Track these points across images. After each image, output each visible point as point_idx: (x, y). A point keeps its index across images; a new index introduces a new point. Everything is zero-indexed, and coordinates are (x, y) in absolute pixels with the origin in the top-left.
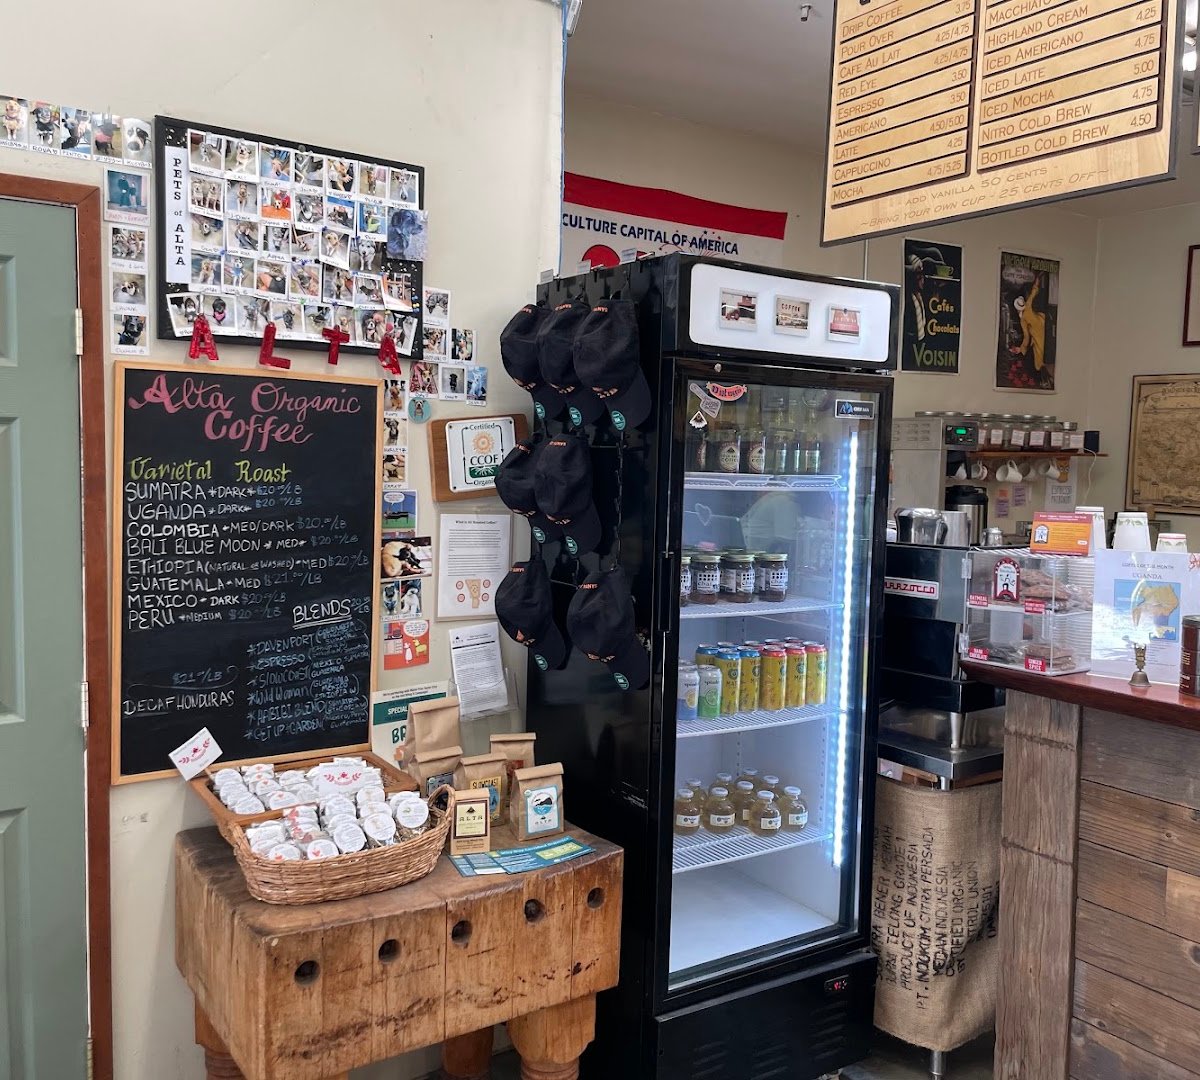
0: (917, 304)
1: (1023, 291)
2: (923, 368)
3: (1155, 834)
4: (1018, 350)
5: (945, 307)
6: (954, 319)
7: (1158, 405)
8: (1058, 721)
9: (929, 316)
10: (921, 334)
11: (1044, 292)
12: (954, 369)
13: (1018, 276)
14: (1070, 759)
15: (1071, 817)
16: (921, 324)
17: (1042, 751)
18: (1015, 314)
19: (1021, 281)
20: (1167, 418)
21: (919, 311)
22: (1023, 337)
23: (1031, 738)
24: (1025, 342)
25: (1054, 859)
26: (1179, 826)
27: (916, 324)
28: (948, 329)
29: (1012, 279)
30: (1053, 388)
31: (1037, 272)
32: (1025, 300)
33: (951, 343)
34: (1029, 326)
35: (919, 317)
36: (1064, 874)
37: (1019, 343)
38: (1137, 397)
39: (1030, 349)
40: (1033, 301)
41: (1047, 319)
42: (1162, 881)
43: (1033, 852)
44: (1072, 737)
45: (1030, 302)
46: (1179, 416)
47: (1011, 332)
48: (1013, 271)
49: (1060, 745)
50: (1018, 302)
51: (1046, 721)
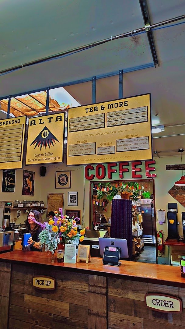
0: (6, 179)
1: (28, 177)
2: (7, 191)
3: (23, 288)
4: (27, 188)
5: (12, 179)
6: (14, 182)
7: (52, 199)
8: (8, 267)
9: (8, 181)
10: (6, 185)
11: (32, 178)
12: (13, 192)
13: (27, 174)
14: (9, 275)
15: (9, 287)
16: (6, 183)
17: (5, 274)
18: (26, 181)
19: (27, 175)
20: (53, 201)
21: (6, 180)
22: (28, 186)
23: (3, 271)
24: (28, 187)
25: (6, 297)
26: (26, 285)
27: (5, 183)
28: (12, 184)
29: (26, 175)
30: (33, 195)
31: (30, 174)
32: (28, 179)
33: (13, 186)
34: (29, 184)
35: (6, 181)
36: (7, 299)
37: (27, 187)
38: (49, 197)
39: (29, 188)
40: (30, 179)
41: (32, 182)
42: (23, 297)
43: (2, 296)
44: (9, 270)
45: (29, 179)
46: (55, 201)
47: (25, 184)
48: (26, 173)
49: (8, 272)
50: (27, 179)
51: (6, 268)
